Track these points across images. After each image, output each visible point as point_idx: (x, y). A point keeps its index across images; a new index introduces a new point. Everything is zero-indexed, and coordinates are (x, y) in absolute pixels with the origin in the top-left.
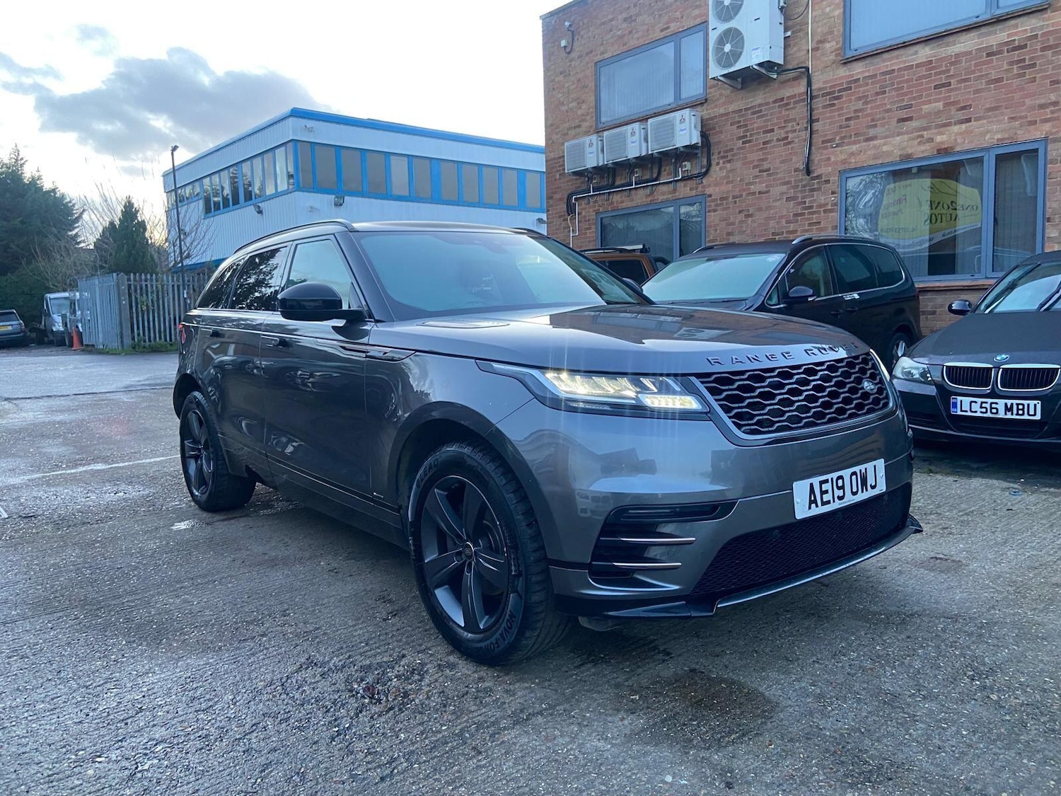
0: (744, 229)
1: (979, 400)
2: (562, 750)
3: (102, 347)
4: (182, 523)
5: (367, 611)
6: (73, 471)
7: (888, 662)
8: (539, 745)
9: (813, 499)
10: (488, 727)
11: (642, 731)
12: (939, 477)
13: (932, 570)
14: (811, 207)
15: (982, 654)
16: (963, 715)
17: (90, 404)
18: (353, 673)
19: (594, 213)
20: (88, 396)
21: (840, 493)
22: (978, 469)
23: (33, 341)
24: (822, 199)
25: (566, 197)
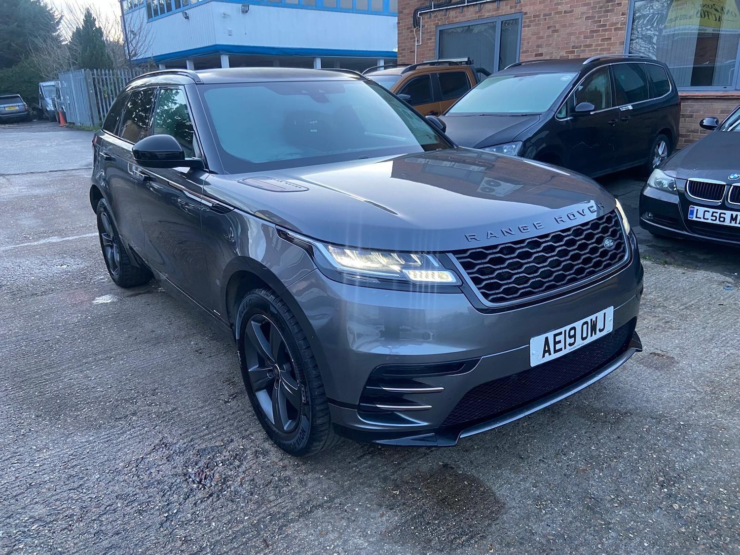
0: (551, 43)
1: (711, 210)
2: (330, 546)
3: (80, 124)
4: (101, 298)
5: (215, 392)
6: (36, 243)
7: (598, 464)
8: (314, 540)
9: (547, 349)
10: (280, 518)
11: (395, 529)
12: (671, 268)
13: (649, 366)
14: (604, 25)
15: (674, 458)
16: (648, 525)
17: (60, 180)
18: (191, 457)
19: (435, 26)
20: (60, 173)
21: (572, 340)
22: (704, 261)
23: (35, 117)
24: (614, 19)
25: (413, 12)
